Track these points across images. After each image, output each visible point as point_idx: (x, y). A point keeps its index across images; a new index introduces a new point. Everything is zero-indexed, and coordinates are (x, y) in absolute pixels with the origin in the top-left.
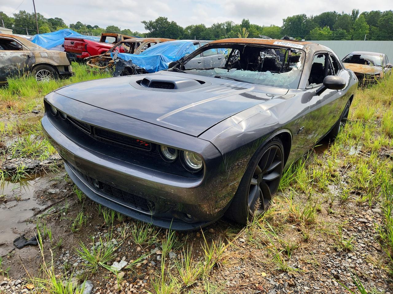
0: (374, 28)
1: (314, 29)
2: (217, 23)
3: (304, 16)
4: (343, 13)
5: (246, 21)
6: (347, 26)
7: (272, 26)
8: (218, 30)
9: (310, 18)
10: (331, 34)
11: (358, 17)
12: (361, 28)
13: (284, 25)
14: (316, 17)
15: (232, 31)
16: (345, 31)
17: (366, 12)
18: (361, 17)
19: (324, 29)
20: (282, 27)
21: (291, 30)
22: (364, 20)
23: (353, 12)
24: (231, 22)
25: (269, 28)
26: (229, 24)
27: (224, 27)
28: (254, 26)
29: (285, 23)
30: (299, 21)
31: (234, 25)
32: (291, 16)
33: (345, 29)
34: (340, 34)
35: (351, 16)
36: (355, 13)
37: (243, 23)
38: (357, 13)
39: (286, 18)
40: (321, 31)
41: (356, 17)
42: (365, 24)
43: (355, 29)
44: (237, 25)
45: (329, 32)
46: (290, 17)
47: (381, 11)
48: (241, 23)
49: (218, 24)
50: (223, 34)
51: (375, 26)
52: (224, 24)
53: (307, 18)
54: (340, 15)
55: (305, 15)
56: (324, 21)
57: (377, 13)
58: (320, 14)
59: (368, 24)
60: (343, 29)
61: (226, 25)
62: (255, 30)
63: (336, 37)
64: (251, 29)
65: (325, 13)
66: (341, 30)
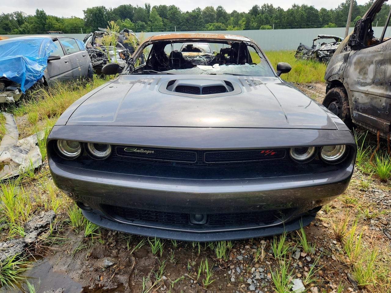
0: (165, 20)
1: (117, 21)
2: (2, 13)
3: (103, 8)
4: (137, 6)
5: (41, 11)
6: (144, 18)
7: (74, 18)
8: (7, 22)
9: (109, 10)
10: (133, 26)
11: (151, 10)
12: (156, 20)
13: (86, 17)
14: (115, 10)
15: (25, 23)
16: (144, 23)
17: (156, 6)
18: (153, 11)
19: (126, 21)
20: (85, 19)
21: (95, 22)
22: (157, 13)
23: (146, 6)
24: (21, 12)
25: (71, 19)
26: (19, 15)
27: (13, 18)
28: (52, 18)
29: (86, 14)
30: (100, 13)
31: (26, 16)
32: (91, 7)
33: (144, 22)
34: (141, 26)
35: (145, 9)
36: (148, 7)
37: (37, 14)
38: (149, 7)
39: (86, 10)
40: (124, 23)
41: (149, 10)
42: (158, 17)
43: (151, 21)
44: (30, 16)
45: (131, 25)
46: (90, 9)
47: (167, 6)
48: (35, 14)
49: (4, 14)
50: (15, 26)
51: (166, 19)
52: (12, 15)
53: (106, 10)
54: (135, 8)
55: (105, 7)
56: (123, 13)
57: (164, 7)
58: (118, 7)
59: (160, 17)
60: (142, 21)
61: (15, 16)
62: (54, 22)
63: (138, 29)
64: (49, 21)
65: (122, 6)
66: (140, 23)
